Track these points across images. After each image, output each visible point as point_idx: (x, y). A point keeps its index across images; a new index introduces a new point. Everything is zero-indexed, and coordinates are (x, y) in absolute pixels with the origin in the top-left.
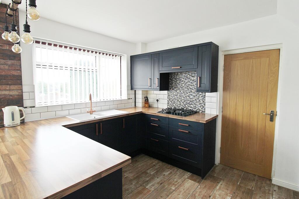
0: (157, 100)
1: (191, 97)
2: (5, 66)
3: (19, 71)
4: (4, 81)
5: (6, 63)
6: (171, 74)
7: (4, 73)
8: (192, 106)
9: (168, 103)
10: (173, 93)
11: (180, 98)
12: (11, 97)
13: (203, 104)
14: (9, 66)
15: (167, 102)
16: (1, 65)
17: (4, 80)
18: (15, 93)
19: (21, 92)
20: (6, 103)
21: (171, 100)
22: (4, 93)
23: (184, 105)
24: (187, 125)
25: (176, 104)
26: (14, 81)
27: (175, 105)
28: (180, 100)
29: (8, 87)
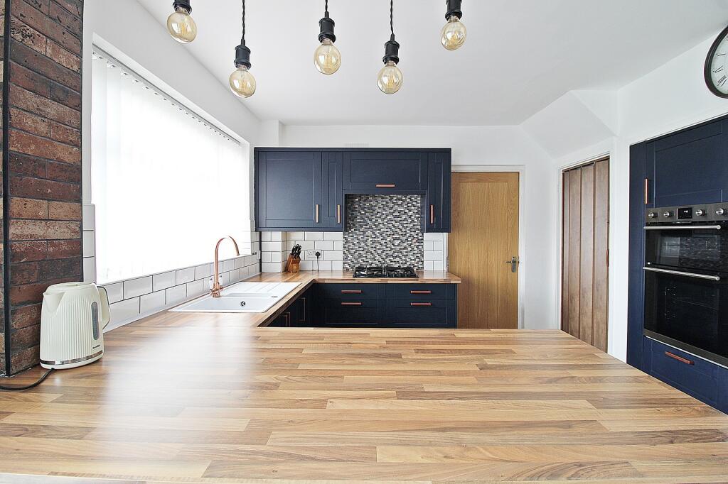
0: (318, 254)
1: (397, 242)
2: (39, 119)
3: (75, 149)
4: (33, 180)
5: (41, 108)
6: (353, 198)
7: (33, 147)
8: (398, 259)
9: (345, 259)
10: (356, 236)
11: (374, 246)
12: (51, 249)
13: (419, 255)
14: (50, 125)
15: (341, 256)
16: (29, 114)
17: (34, 175)
18: (59, 232)
19: (78, 229)
20: (36, 271)
21: (353, 251)
22: (30, 232)
23: (381, 260)
24: (429, 292)
25: (364, 258)
26: (62, 184)
27: (361, 261)
28: (372, 250)
29: (43, 208)
